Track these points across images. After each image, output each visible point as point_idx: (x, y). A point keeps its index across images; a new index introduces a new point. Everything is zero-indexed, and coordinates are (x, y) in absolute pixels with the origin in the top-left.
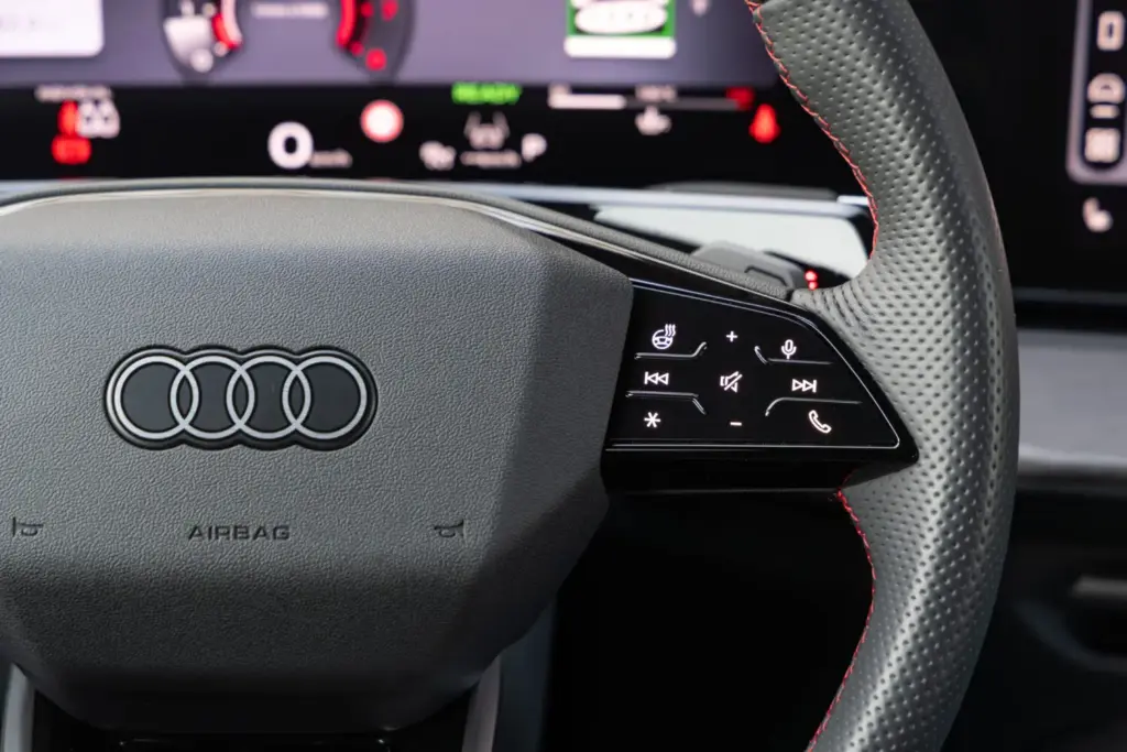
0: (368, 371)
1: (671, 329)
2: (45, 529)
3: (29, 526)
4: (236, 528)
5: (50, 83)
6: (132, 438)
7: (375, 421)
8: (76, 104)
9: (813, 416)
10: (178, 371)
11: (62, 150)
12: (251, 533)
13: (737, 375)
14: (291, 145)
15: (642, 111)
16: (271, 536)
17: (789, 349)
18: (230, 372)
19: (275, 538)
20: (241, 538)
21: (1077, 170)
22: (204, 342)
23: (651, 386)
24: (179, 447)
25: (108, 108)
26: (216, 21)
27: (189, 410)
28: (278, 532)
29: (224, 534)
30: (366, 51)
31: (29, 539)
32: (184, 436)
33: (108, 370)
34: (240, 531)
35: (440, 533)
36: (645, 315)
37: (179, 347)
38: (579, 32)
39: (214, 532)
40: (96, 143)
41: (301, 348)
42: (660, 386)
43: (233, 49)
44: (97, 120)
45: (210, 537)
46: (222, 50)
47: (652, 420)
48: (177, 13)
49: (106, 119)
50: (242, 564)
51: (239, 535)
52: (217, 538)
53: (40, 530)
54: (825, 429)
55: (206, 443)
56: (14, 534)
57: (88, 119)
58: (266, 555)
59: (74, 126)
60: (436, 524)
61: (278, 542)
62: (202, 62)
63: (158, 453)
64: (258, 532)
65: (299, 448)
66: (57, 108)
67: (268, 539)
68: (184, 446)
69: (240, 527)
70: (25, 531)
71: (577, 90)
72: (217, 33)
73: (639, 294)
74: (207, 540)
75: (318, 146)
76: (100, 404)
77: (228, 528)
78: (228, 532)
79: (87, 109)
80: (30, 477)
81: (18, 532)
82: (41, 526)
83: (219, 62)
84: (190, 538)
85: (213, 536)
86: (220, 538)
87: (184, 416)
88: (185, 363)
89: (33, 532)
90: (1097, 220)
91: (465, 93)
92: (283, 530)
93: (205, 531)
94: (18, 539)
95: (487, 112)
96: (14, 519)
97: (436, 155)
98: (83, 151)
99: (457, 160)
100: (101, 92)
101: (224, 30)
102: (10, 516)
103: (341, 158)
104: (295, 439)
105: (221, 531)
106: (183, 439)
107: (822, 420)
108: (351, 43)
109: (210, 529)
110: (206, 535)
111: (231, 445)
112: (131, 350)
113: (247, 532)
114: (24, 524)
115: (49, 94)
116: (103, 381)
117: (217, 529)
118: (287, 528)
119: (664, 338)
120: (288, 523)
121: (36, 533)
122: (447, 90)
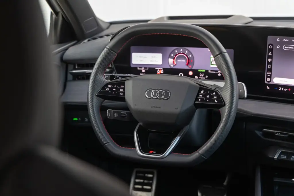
1: (203, 91)
5: (157, 68)
7: (170, 98)
9: (215, 100)
13: (209, 96)
14: (181, 75)
15: (218, 73)
17: (214, 94)
21: (266, 82)
23: (200, 97)
25: (162, 70)
27: (153, 95)
30: (190, 66)
32: (152, 97)
34: (156, 107)
35: (175, 109)
36: (201, 89)
38: (212, 64)
42: (201, 97)
43: (175, 65)
47: (200, 100)
54: (216, 102)
55: (154, 98)
56: (135, 106)
61: (160, 109)
62: (172, 66)
63: (149, 99)
68: (152, 99)
71: (211, 71)
72: (174, 63)
73: (200, 87)
75: (184, 75)
84: (151, 107)
88: (153, 90)
90: (268, 88)
91: (199, 71)
95: (202, 73)
96: (135, 104)
99: (198, 78)
107: (216, 101)
108: (187, 65)
115: (156, 68)
118: (161, 107)
119: (202, 92)
121: (137, 106)
122: (198, 70)
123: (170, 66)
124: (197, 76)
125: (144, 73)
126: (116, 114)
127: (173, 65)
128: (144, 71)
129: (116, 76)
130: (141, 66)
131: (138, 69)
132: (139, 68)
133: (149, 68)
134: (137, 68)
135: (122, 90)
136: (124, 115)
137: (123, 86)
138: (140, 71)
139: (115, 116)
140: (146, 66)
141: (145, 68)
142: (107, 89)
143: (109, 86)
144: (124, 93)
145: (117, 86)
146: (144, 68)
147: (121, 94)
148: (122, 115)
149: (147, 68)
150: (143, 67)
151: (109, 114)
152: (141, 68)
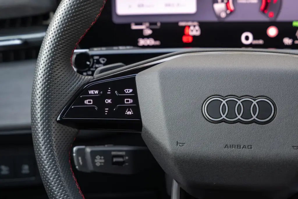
0: (274, 103)
2: (185, 145)
3: (181, 143)
4: (237, 146)
5: (182, 21)
6: (209, 120)
7: (276, 117)
8: (189, 27)
10: (222, 102)
11: (185, 39)
12: (242, 147)
14: (247, 38)
16: (247, 148)
18: (236, 102)
19: (248, 148)
20: (239, 148)
22: (230, 94)
24: (222, 123)
25: (197, 28)
26: (227, 4)
27: (225, 113)
28: (249, 147)
29: (234, 147)
30: (269, 12)
31: (181, 147)
32: (224, 120)
33: (203, 102)
35: (294, 148)
37: (222, 95)
39: (232, 146)
40: (194, 37)
41: (256, 96)
43: (232, 12)
44: (194, 31)
45: (230, 148)
46: (228, 12)
48: (217, 2)
49: (197, 31)
50: (239, 155)
51: (238, 147)
52: (232, 148)
53: (184, 145)
55: (229, 122)
56: (177, 146)
57: (192, 31)
58: (245, 153)
59: (188, 33)
60: (293, 146)
61: (249, 149)
62: (223, 15)
63: (216, 124)
64: (243, 147)
65: (255, 124)
66: (184, 28)
67: (246, 148)
68: (223, 123)
69: (239, 145)
70: (180, 145)
72: (227, 7)
74: (229, 148)
75: (255, 38)
76: (201, 111)
77: (235, 145)
78: (235, 147)
79: (192, 28)
80: (182, 130)
81: (178, 145)
82: (184, 144)
83: (228, 15)
84: (225, 148)
85: (231, 147)
86: (233, 148)
87: (224, 114)
88: (224, 100)
89: (182, 145)
91: (296, 24)
92: (250, 146)
93: (229, 146)
94: (178, 147)
96: (177, 142)
97: (287, 41)
98: (190, 40)
99: (293, 42)
100: (196, 23)
101: (230, 7)
102: (176, 141)
103: (261, 42)
104: (254, 121)
105: (233, 146)
106: (223, 121)
108: (264, 10)
109: (230, 146)
110: (229, 147)
111: (236, 123)
112: (209, 96)
113: (241, 147)
114: (180, 143)
115: (182, 24)
116: (202, 104)
117: (232, 145)
118: (251, 146)
120: (252, 144)
121: (183, 145)
122: (291, 23)
123: (219, 17)
124: (290, 38)
125: (148, 37)
126: (98, 157)
127: (226, 12)
128: (148, 32)
129: (93, 56)
130: (140, 19)
131: (134, 27)
132: (137, 24)
133: (162, 24)
134: (129, 25)
135: (131, 101)
136: (121, 160)
137: (131, 91)
138: (140, 34)
139: (98, 164)
140: (154, 20)
141: (151, 24)
142: (86, 102)
143: (91, 92)
144: (136, 108)
145: (113, 92)
146: (148, 24)
147: (129, 113)
148: (115, 160)
149: (155, 24)
150: (146, 22)
151: (80, 158)
152: (141, 24)
